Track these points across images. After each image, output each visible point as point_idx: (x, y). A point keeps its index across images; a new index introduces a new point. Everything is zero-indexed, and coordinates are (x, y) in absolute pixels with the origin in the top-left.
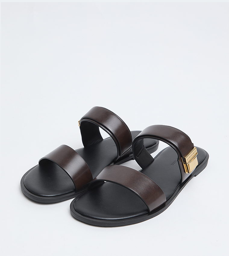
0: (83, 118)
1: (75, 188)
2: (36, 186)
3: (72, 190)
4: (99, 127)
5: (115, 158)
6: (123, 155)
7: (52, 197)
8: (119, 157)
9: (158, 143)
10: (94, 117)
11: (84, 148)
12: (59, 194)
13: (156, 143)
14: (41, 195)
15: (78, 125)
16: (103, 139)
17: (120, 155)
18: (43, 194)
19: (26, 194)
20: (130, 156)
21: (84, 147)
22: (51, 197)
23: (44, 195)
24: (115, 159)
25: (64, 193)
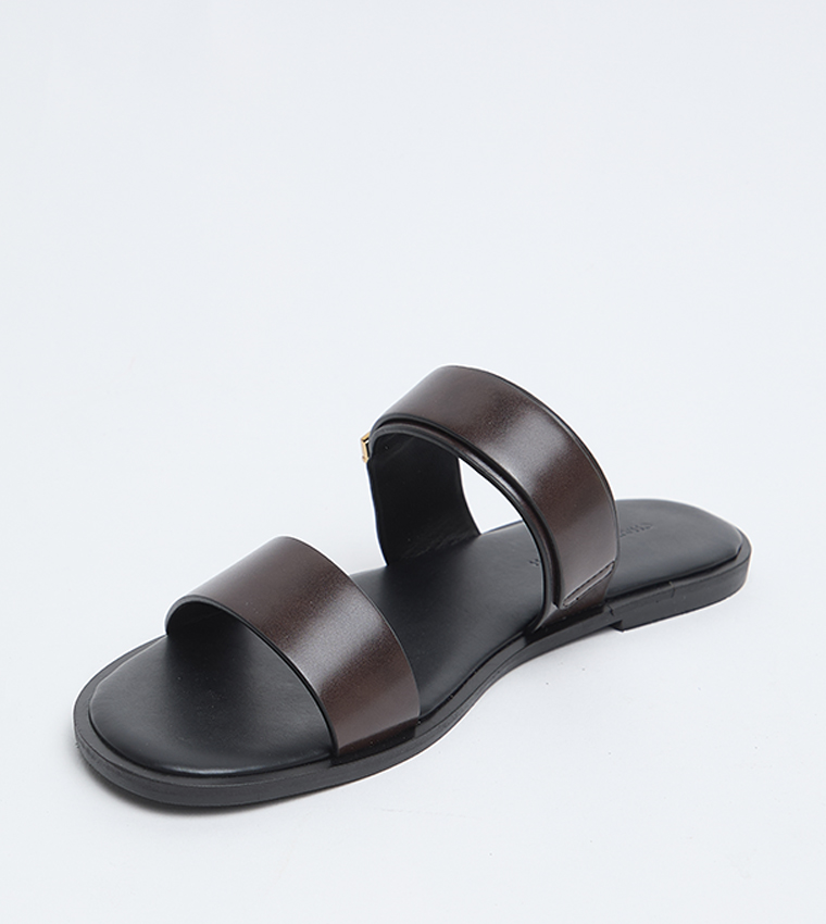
0: (387, 421)
1: (329, 742)
2: (148, 727)
3: (316, 753)
4: (461, 462)
5: (534, 618)
6: (569, 603)
7: (220, 780)
8: (552, 609)
9: (748, 558)
10: (435, 416)
11: (387, 567)
12: (253, 768)
13: (734, 558)
14: (168, 767)
15: (361, 455)
16: (482, 531)
17: (556, 602)
18: (175, 765)
19: (94, 764)
20: (607, 609)
21: (385, 564)
22: (215, 780)
23: (180, 769)
24: (530, 621)
25: (279, 763)
